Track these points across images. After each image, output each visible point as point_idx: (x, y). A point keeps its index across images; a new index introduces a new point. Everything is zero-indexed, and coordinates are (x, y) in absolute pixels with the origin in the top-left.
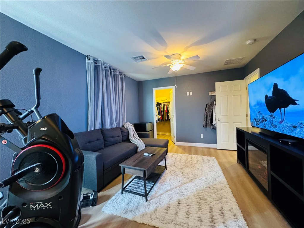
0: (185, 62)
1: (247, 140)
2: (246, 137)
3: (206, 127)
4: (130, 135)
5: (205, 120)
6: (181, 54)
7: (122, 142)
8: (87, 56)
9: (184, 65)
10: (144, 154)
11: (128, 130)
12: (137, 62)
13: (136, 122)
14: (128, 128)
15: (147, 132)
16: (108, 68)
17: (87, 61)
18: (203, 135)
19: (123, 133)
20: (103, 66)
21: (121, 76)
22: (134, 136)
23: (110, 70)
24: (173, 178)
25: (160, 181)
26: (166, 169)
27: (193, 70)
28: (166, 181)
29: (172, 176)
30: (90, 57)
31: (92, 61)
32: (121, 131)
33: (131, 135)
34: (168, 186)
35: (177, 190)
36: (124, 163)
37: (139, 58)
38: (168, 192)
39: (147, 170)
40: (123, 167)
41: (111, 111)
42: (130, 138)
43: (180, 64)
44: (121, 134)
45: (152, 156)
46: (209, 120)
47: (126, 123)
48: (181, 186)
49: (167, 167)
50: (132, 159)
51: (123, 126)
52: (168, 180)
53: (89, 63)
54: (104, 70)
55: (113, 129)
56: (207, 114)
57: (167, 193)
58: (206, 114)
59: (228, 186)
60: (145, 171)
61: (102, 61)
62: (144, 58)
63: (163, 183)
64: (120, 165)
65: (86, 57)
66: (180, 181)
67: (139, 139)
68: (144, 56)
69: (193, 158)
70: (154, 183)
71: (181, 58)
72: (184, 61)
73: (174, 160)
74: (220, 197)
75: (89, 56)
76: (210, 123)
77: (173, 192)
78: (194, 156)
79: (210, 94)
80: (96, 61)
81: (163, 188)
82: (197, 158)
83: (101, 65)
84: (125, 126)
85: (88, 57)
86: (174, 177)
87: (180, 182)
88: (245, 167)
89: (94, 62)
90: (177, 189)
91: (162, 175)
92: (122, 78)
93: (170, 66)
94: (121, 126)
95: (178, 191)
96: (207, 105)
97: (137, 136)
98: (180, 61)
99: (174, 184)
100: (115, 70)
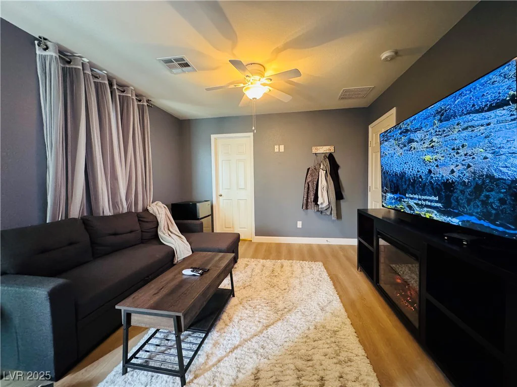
0: (271, 82)
1: (379, 233)
2: (377, 227)
3: (307, 208)
4: (161, 229)
5: (306, 196)
6: (265, 65)
7: (142, 243)
8: (36, 39)
9: (271, 88)
10: (185, 272)
11: (156, 217)
12: (173, 73)
13: (176, 200)
14: (157, 213)
15: (198, 219)
16: (103, 79)
17: (39, 51)
18: (301, 222)
19: (144, 223)
20: (88, 72)
21: (141, 103)
22: (169, 230)
23: (111, 85)
24: (247, 314)
25: (220, 325)
26: (234, 296)
27: (286, 102)
28: (231, 324)
29: (245, 310)
30: (49, 44)
31: (52, 53)
32: (139, 220)
33: (163, 228)
34: (235, 337)
35: (253, 344)
36: (129, 300)
37: (176, 63)
38: (235, 351)
39: (185, 315)
40: (124, 310)
41: (114, 178)
42: (159, 233)
43: (264, 85)
44: (137, 227)
45: (201, 274)
46: (312, 197)
47: (152, 203)
48: (261, 332)
49: (235, 290)
50: (153, 286)
51: (146, 210)
52: (236, 320)
53: (44, 58)
54: (93, 84)
55: (117, 217)
56: (309, 185)
57: (233, 354)
58: (307, 185)
59: (348, 321)
60: (178, 318)
61: (86, 60)
62: (187, 65)
63: (226, 330)
64: (117, 307)
65: (36, 42)
66: (261, 321)
67: (180, 235)
68: (188, 60)
69: (284, 267)
70: (204, 335)
71: (265, 74)
72: (271, 80)
73: (249, 273)
74: (337, 348)
75: (45, 39)
76: (313, 201)
77: (246, 350)
78: (286, 263)
79: (314, 151)
80: (65, 57)
81: (225, 342)
82: (291, 266)
83: (83, 69)
84: (149, 208)
85: (43, 42)
86: (247, 312)
87: (259, 322)
88: (373, 280)
89: (59, 56)
90: (254, 340)
91: (224, 310)
92: (141, 109)
93: (244, 87)
94: (140, 209)
95: (256, 346)
96: (309, 169)
97: (175, 228)
98: (264, 80)
99: (248, 328)
100: (123, 87)
